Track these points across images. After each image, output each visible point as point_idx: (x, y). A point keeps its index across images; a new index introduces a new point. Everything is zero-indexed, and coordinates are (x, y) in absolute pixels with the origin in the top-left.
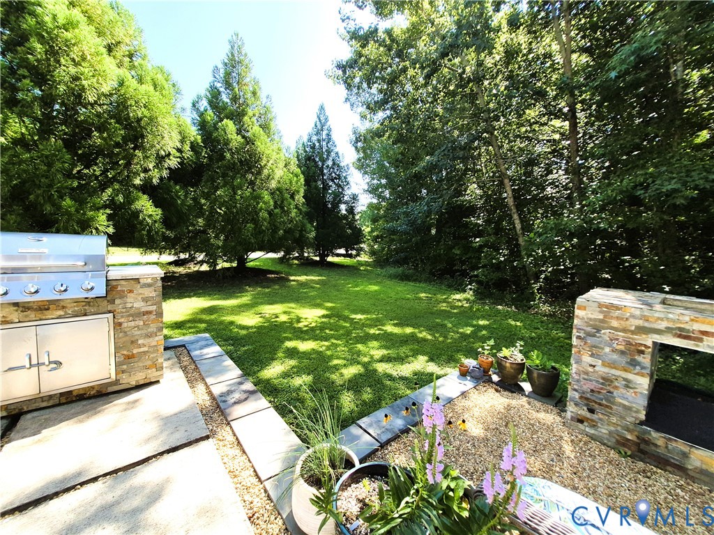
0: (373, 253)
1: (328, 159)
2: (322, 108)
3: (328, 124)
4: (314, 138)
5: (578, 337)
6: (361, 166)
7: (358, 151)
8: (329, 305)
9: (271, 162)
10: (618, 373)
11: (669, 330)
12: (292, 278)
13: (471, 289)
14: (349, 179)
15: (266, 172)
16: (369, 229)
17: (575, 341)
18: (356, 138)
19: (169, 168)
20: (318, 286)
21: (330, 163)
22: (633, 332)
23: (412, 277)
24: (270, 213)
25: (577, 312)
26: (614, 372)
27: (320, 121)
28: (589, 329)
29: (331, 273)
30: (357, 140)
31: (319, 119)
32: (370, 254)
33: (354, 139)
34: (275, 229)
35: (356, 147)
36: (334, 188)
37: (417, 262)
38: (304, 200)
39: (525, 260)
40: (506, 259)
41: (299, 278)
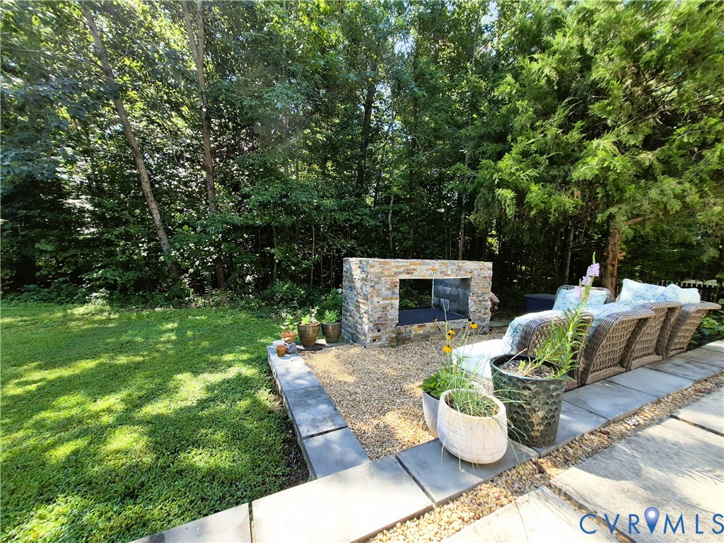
5: (371, 286)
11: (404, 271)
22: (393, 276)
26: (387, 302)
28: (376, 279)
39: (173, 254)
40: (148, 254)
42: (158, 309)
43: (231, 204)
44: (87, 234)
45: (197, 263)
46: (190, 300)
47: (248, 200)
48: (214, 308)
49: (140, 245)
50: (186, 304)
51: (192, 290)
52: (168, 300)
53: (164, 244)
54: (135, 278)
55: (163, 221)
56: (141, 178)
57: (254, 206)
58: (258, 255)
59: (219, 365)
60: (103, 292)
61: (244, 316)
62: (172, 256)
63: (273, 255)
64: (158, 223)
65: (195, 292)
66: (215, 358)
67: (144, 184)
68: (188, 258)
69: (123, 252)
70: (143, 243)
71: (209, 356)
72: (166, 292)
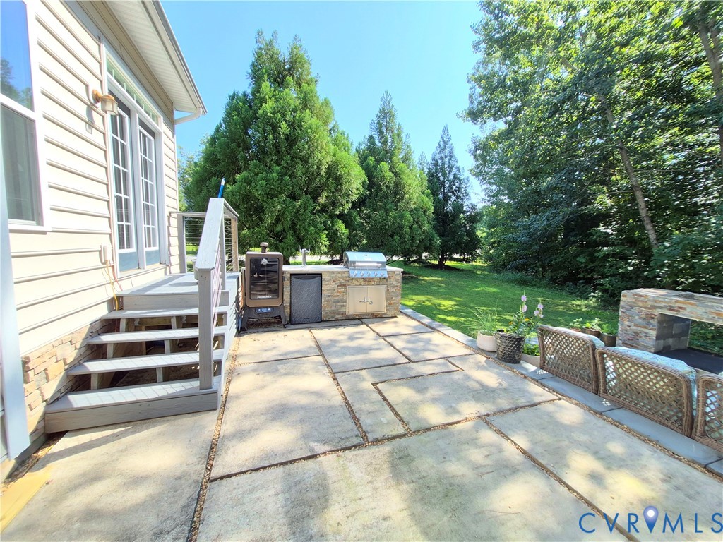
0: (489, 258)
1: (450, 172)
2: (446, 129)
3: (451, 142)
4: (438, 156)
5: (622, 312)
6: (478, 173)
7: (477, 159)
8: (458, 299)
9: (412, 189)
10: (641, 329)
11: (665, 307)
12: (421, 278)
13: (594, 296)
14: (469, 190)
15: (407, 196)
16: (485, 234)
17: (620, 314)
19: (352, 202)
21: (451, 177)
22: (649, 308)
23: (531, 283)
24: (410, 228)
25: (622, 298)
26: (639, 329)
27: (444, 141)
28: (628, 307)
29: (451, 275)
30: (476, 149)
31: (443, 139)
32: (486, 258)
33: (474, 147)
34: (413, 239)
35: (475, 156)
36: (453, 198)
37: (536, 269)
38: (433, 215)
41: (426, 278)
67: (640, 211)
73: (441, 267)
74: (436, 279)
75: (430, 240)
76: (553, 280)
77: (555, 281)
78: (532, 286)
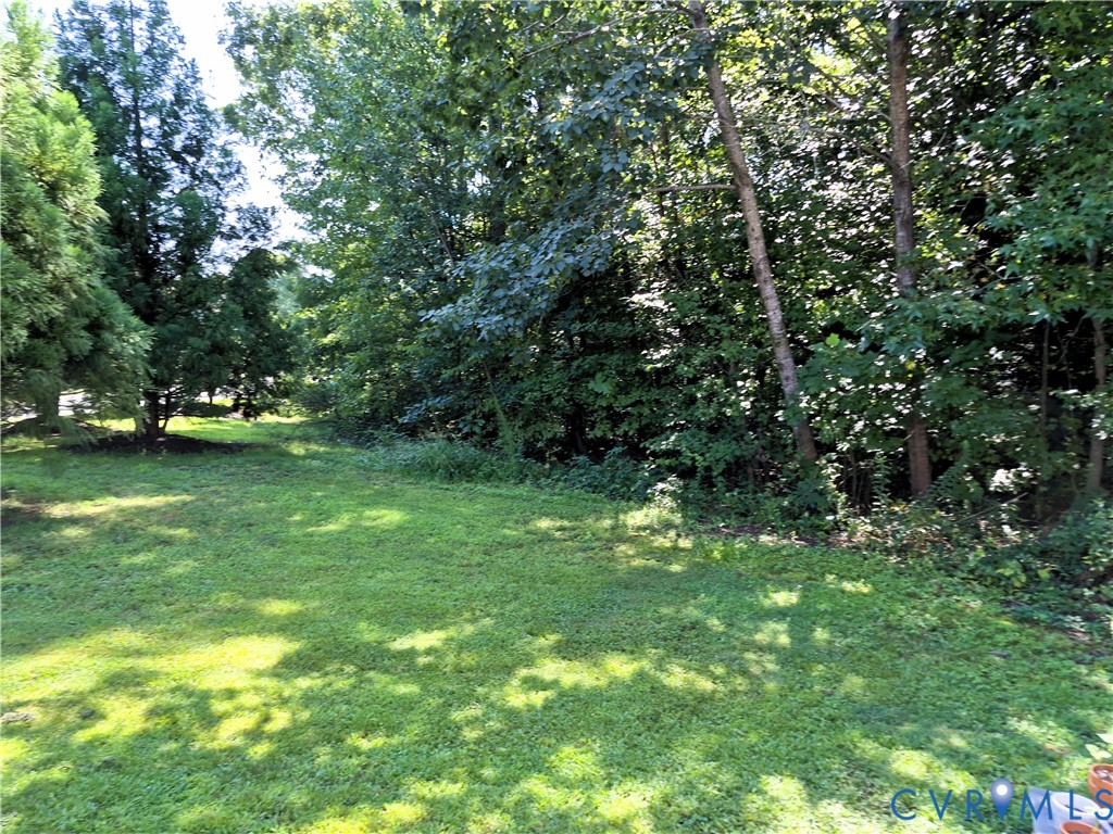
1: (156, 81)
7: (247, 74)
12: (58, 510)
13: (665, 493)
18: (240, 29)
20: (181, 532)
21: (166, 94)
29: (203, 477)
30: (242, 38)
33: (231, 32)
35: (239, 60)
36: (179, 179)
38: (102, 213)
39: (803, 405)
40: (752, 403)
41: (86, 508)
42: (764, 538)
43: (955, 264)
44: (658, 361)
45: (859, 426)
46: (836, 522)
47: (1006, 249)
48: (893, 559)
49: (740, 383)
50: (827, 532)
51: (843, 496)
52: (790, 514)
53: (787, 379)
54: (727, 458)
55: (786, 323)
56: (749, 231)
57: (1025, 264)
58: (1034, 407)
59: (878, 782)
60: (671, 483)
61: (976, 604)
62: (801, 410)
63: (1090, 413)
64: (776, 328)
65: (850, 503)
66: (869, 748)
67: (752, 242)
68: (838, 414)
69: (709, 398)
70: (745, 378)
71: (856, 734)
72: (785, 495)
73: (149, 441)
74: (141, 501)
75: (95, 327)
76: (532, 452)
77: (539, 456)
78: (488, 477)
